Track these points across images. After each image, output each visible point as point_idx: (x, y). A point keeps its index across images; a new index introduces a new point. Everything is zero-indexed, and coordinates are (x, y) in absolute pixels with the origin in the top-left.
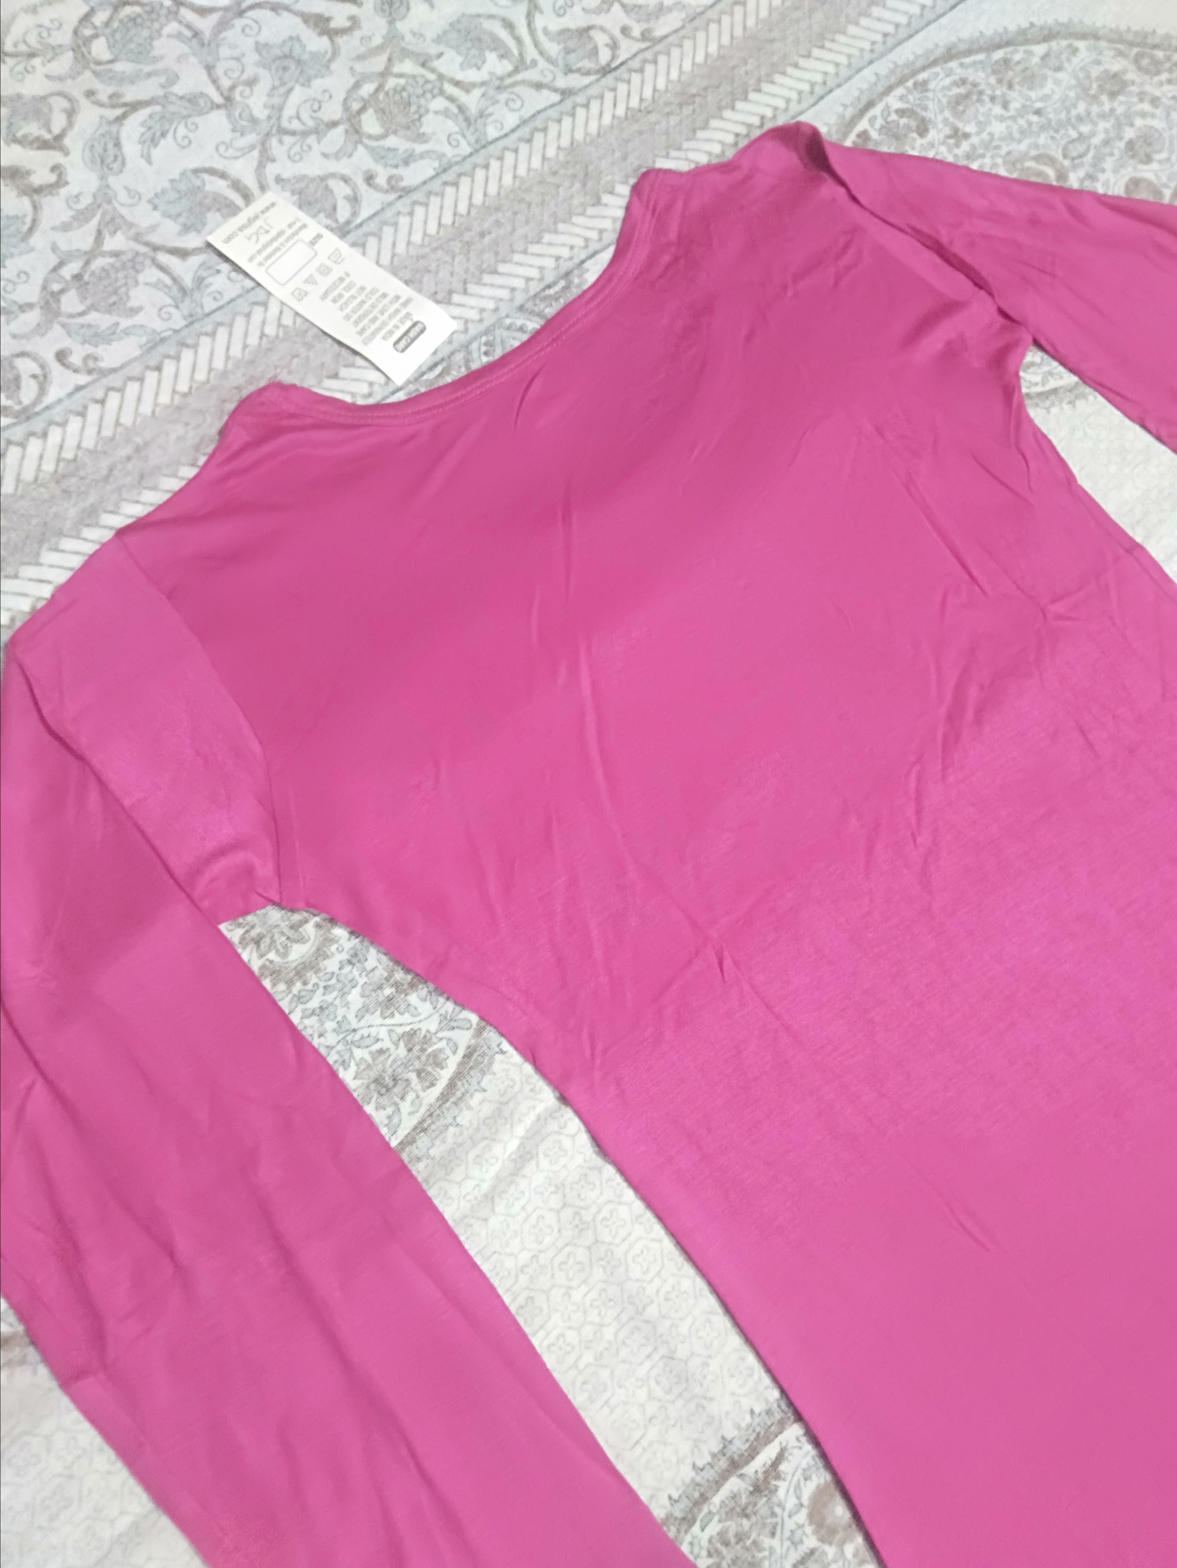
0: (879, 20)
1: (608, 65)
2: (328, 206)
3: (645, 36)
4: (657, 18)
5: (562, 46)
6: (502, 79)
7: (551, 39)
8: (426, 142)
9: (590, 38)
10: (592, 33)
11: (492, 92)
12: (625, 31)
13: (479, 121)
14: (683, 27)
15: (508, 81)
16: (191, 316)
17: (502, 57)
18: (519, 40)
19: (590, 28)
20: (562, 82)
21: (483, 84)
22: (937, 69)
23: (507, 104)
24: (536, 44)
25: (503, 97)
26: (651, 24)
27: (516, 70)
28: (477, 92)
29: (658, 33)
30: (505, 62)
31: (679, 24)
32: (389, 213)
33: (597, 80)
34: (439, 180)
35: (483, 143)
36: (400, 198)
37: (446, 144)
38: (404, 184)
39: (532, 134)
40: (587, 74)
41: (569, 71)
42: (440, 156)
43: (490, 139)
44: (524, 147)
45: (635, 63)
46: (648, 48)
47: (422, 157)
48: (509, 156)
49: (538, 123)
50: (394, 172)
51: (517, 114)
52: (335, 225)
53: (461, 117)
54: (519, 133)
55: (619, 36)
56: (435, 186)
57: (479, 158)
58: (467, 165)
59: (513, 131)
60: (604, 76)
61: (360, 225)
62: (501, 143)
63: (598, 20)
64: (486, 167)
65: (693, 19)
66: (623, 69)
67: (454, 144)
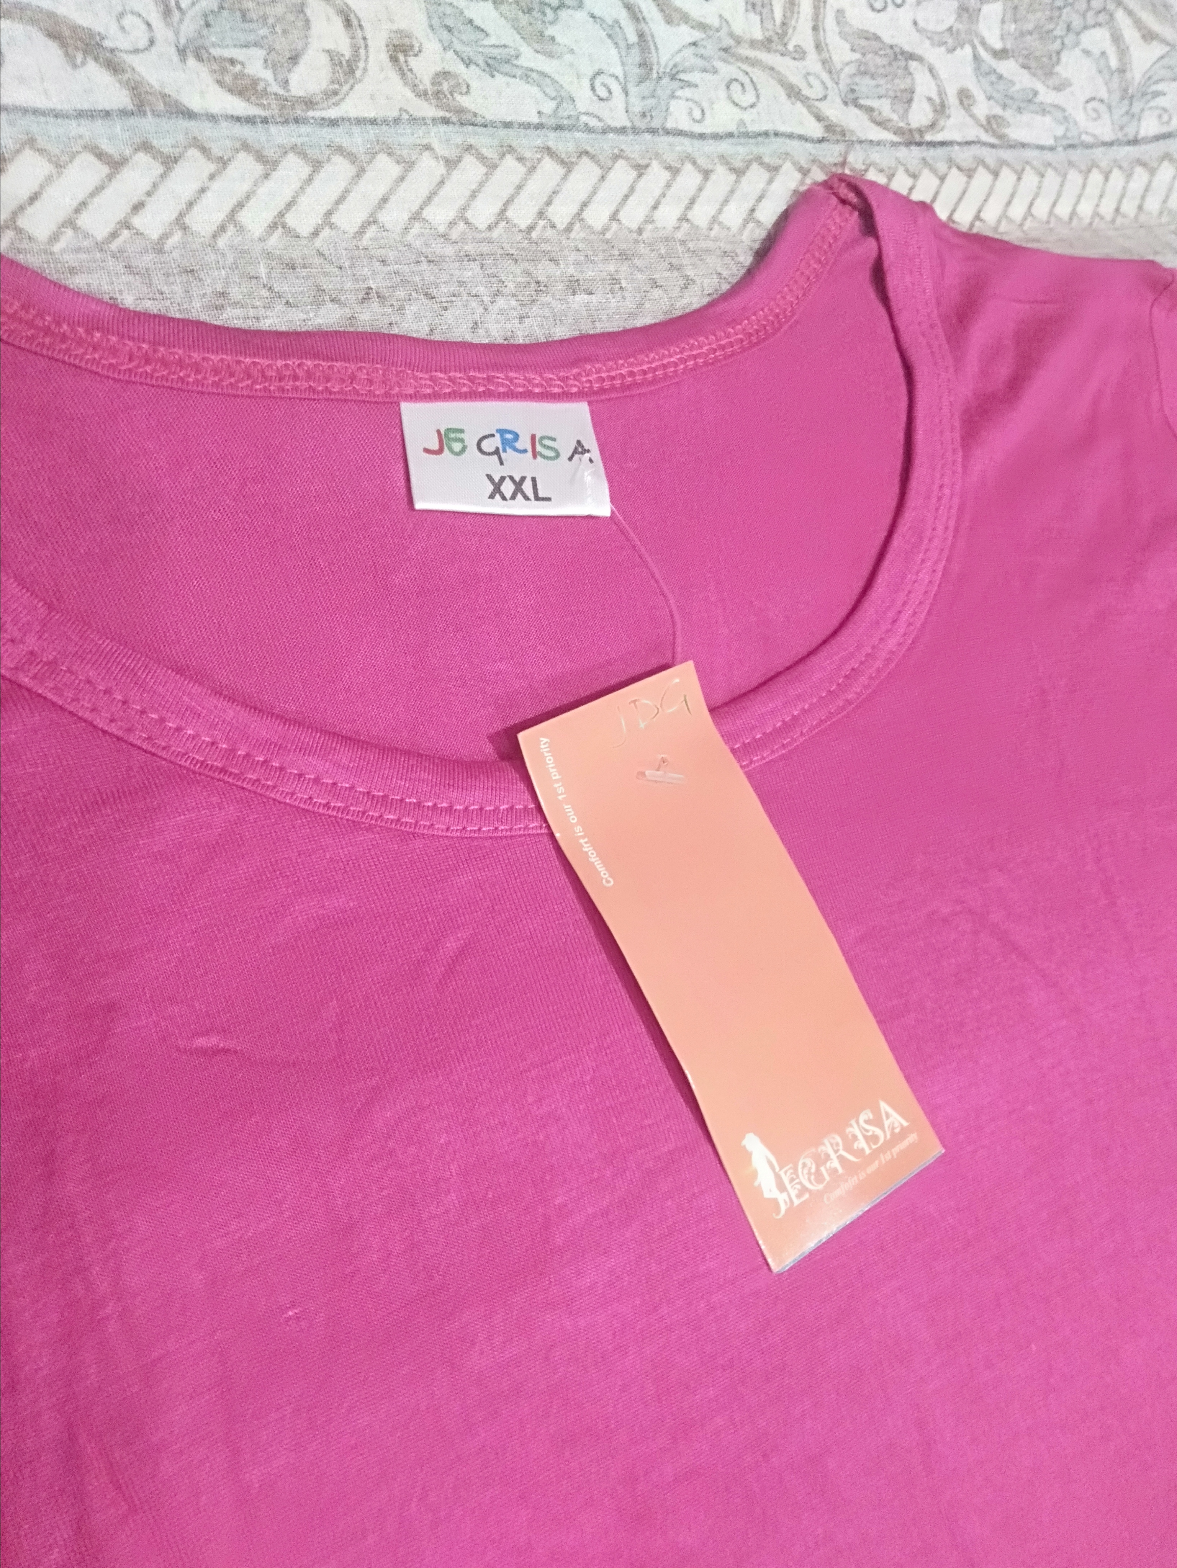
1: (921, 131)
2: (282, 44)
3: (992, 126)
4: (1019, 110)
5: (857, 56)
6: (738, 41)
7: (843, 35)
8: (550, 55)
9: (907, 72)
10: (914, 67)
11: (710, 49)
12: (966, 97)
13: (666, 84)
14: (1052, 149)
15: (745, 51)
19: (911, 57)
20: (834, 111)
21: (702, 26)
23: (727, 86)
24: (817, 27)
25: (728, 70)
26: (1009, 115)
27: (766, 44)
28: (685, 34)
29: (1015, 133)
30: (755, 19)
31: (1047, 140)
32: (407, 137)
33: (894, 144)
34: (538, 139)
35: (656, 124)
36: (446, 121)
37: (586, 83)
38: (464, 101)
39: (748, 164)
40: (881, 124)
41: (852, 100)
42: (562, 98)
43: (669, 125)
44: (722, 178)
45: (965, 156)
46: (993, 146)
47: (527, 75)
48: (689, 178)
49: (768, 150)
50: (459, 68)
51: (737, 113)
52: (275, 88)
53: (635, 56)
54: (724, 147)
55: (952, 99)
56: (528, 143)
57: (633, 146)
58: (609, 144)
59: (716, 137)
60: (909, 144)
61: (334, 123)
62: (685, 145)
63: (933, 54)
64: (641, 169)
65: (1072, 146)
66: (940, 151)
67: (603, 93)
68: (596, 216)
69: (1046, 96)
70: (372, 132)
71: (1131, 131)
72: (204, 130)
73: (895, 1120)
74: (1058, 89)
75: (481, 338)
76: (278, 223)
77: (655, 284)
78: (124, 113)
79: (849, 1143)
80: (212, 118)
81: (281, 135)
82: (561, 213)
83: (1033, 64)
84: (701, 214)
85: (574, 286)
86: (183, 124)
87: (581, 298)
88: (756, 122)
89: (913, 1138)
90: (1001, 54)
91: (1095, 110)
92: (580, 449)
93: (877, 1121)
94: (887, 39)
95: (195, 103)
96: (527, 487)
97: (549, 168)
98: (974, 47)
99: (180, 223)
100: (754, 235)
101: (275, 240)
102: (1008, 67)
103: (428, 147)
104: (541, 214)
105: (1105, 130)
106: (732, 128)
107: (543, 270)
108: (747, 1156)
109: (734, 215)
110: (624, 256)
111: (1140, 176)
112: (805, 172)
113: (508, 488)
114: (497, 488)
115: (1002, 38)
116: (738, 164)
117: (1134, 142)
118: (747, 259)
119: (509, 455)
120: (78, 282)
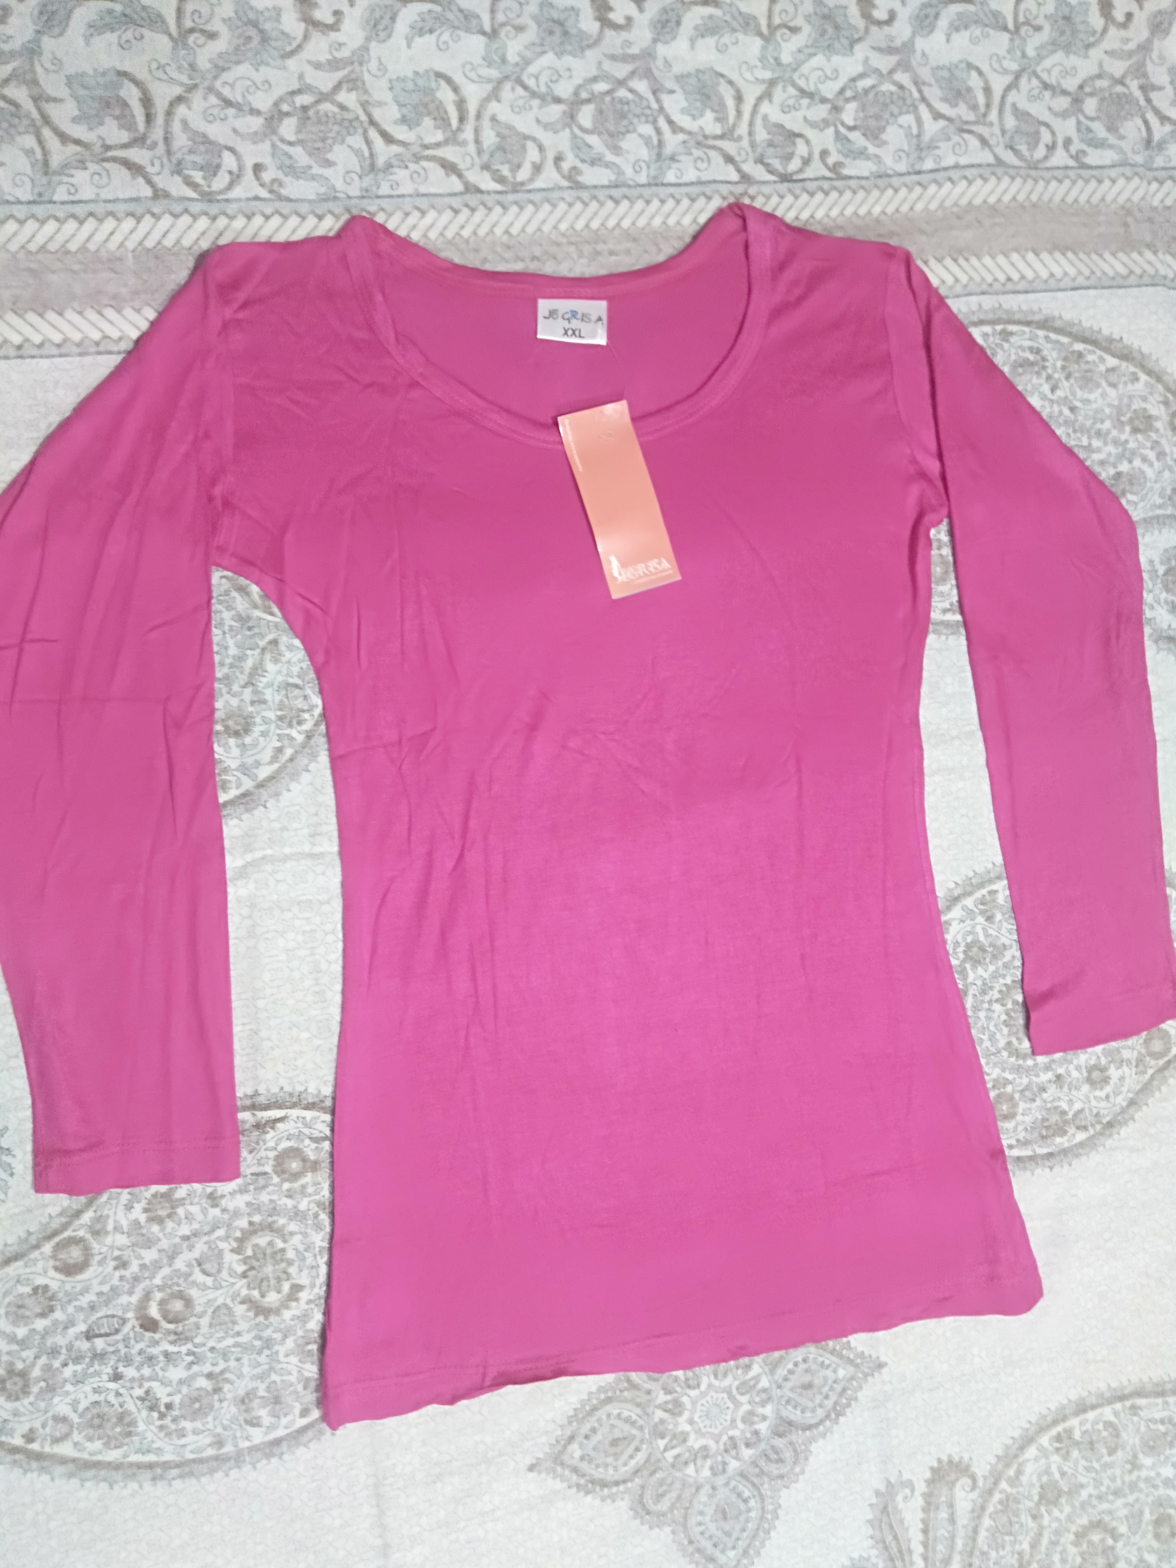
0: (1012, 264)
1: (791, 175)
2: (516, 161)
3: (835, 168)
4: (854, 159)
5: (769, 137)
6: (706, 137)
7: (765, 127)
8: (618, 155)
9: (794, 144)
10: (799, 141)
11: (692, 143)
12: (824, 153)
13: (667, 162)
14: (867, 178)
15: (711, 142)
16: (367, 191)
17: (718, 120)
18: (739, 113)
19: (800, 135)
20: (749, 168)
21: (690, 133)
22: (1026, 329)
23: (695, 161)
24: (751, 124)
25: (697, 153)
26: (847, 161)
27: (721, 137)
28: (681, 137)
29: (846, 172)
30: (718, 125)
31: (866, 174)
32: (556, 194)
33: (775, 182)
34: (607, 192)
35: (658, 181)
36: (571, 188)
37: (631, 166)
38: (580, 179)
39: (698, 196)
40: (771, 172)
41: (760, 161)
42: (620, 173)
43: (666, 181)
44: (686, 202)
45: (812, 186)
46: (831, 179)
47: (607, 165)
48: (670, 203)
49: (708, 190)
50: (579, 165)
51: (698, 173)
52: (511, 180)
53: (656, 151)
54: (689, 189)
55: (816, 155)
56: (601, 194)
57: (647, 192)
58: (635, 192)
59: (686, 185)
60: (782, 182)
61: (529, 191)
62: (671, 190)
63: (810, 133)
64: (648, 202)
65: (880, 177)
66: (799, 185)
67: (637, 168)
68: (626, 224)
69: (872, 150)
70: (544, 194)
71: (917, 168)
72: (485, 197)
73: (666, 564)
74: (878, 146)
75: (571, 275)
76: (507, 232)
77: (646, 252)
78: (461, 194)
79: (647, 567)
80: (489, 192)
81: (511, 197)
82: (611, 223)
83: (868, 133)
84: (672, 221)
85: (612, 253)
86: (479, 196)
87: (613, 258)
88: (705, 177)
89: (671, 572)
90: (851, 129)
91: (900, 157)
92: (600, 319)
93: (659, 564)
94: (788, 127)
95: (483, 187)
96: (577, 333)
97: (610, 204)
98: (836, 127)
99: (475, 233)
100: (693, 229)
101: (505, 238)
102: (855, 136)
103: (563, 199)
104: (603, 225)
105: (902, 167)
106: (694, 180)
107: (600, 247)
108: (609, 562)
109: (687, 221)
110: (635, 240)
111: (918, 190)
112: (724, 198)
113: (570, 332)
114: (566, 333)
115: (855, 120)
116: (694, 196)
117: (919, 173)
118: (688, 239)
119: (574, 321)
120: (443, 255)
